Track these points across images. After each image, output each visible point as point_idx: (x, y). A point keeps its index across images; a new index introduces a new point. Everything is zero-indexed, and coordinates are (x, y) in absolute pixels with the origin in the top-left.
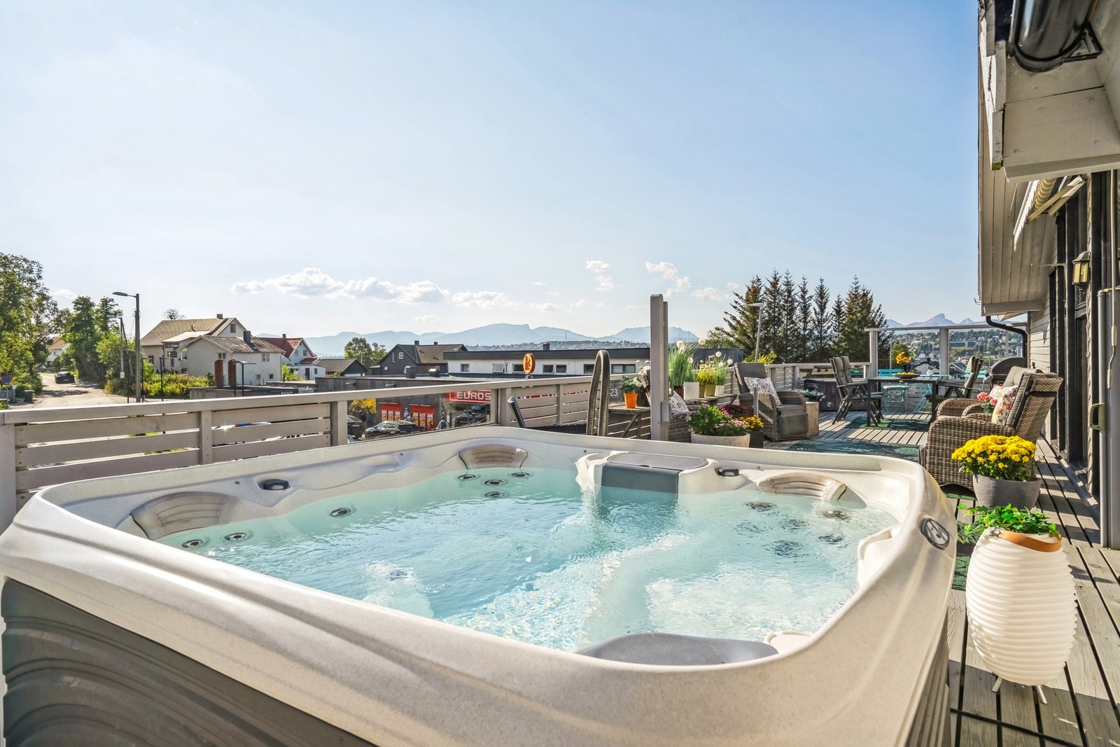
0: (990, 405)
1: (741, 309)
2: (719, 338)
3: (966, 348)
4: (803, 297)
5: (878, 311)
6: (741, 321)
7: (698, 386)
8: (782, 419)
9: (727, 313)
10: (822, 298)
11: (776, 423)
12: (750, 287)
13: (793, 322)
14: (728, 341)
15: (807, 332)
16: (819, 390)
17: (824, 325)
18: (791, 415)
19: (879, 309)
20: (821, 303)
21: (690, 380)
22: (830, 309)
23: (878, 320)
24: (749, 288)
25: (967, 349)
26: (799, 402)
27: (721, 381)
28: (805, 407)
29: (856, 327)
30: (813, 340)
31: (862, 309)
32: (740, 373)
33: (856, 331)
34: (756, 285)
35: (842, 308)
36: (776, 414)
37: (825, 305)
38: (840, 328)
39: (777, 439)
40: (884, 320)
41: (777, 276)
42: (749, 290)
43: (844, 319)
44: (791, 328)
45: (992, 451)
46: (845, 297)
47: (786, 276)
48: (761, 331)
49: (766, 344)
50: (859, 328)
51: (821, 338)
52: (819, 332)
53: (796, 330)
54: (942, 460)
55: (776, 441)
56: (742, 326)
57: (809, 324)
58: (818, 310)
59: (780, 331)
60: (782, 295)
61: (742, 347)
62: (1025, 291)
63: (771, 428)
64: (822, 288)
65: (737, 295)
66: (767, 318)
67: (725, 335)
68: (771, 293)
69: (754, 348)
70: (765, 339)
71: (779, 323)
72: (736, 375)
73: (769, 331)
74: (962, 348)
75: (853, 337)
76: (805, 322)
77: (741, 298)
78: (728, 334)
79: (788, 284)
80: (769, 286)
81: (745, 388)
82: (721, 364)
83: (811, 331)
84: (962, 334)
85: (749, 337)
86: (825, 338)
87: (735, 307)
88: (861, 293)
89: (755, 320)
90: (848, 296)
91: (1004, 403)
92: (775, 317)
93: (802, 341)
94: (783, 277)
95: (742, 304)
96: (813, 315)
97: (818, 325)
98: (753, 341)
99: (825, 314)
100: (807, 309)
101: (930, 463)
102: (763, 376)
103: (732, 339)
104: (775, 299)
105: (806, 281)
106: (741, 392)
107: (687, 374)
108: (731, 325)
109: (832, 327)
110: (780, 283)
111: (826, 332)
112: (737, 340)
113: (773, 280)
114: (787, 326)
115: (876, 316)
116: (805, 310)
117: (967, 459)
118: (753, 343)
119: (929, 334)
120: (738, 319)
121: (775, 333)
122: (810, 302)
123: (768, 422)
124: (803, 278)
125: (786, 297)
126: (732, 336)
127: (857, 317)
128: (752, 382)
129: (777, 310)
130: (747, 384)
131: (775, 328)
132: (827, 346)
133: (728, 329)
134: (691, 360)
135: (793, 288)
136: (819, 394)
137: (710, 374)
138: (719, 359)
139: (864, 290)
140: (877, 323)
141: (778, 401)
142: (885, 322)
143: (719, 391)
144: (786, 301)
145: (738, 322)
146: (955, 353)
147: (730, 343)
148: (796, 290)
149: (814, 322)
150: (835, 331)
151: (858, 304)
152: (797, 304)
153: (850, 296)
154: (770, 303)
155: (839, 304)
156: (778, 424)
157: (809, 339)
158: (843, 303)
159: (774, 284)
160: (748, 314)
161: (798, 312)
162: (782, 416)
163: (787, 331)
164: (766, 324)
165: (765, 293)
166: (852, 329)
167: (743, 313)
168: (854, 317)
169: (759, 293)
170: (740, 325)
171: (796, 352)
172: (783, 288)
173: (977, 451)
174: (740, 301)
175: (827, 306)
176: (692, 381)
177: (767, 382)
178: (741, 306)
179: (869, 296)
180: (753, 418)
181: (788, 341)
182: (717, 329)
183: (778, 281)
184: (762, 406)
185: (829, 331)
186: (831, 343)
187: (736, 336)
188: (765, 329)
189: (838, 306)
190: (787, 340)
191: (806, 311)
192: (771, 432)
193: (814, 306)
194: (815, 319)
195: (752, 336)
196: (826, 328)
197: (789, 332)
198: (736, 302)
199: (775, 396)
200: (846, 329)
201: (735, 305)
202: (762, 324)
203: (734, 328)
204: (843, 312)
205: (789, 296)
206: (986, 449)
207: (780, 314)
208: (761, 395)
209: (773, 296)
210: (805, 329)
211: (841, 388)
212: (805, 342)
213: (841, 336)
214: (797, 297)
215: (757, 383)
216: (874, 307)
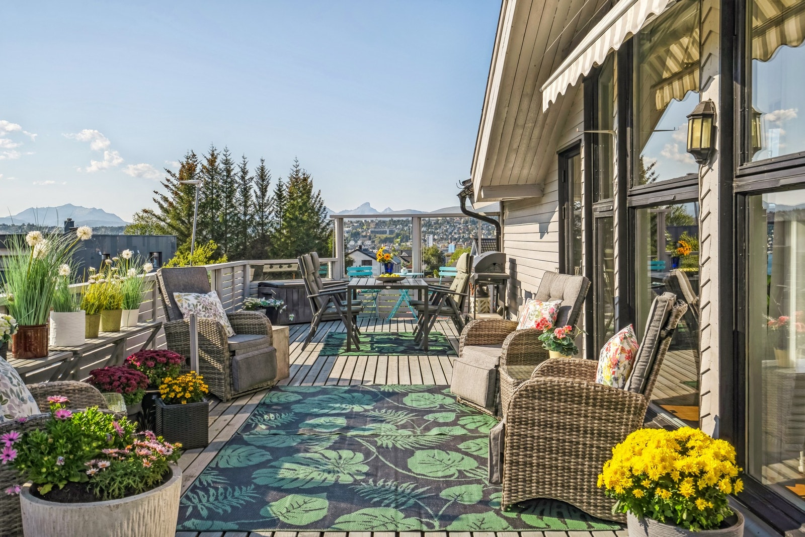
0: (555, 338)
1: (174, 188)
2: (147, 222)
3: (387, 235)
4: (243, 178)
5: (317, 197)
6: (174, 203)
7: (84, 316)
8: (237, 362)
9: (157, 193)
10: (263, 180)
11: (228, 371)
12: (185, 163)
13: (232, 206)
14: (158, 226)
15: (247, 218)
16: (278, 297)
17: (265, 210)
18: (250, 354)
19: (319, 194)
20: (262, 185)
21: (65, 307)
22: (271, 193)
23: (318, 206)
24: (182, 164)
25: (389, 236)
26: (262, 331)
27: (131, 302)
28: (272, 337)
29: (297, 213)
30: (254, 226)
31: (303, 194)
32: (166, 285)
33: (297, 217)
34: (191, 162)
35: (284, 192)
36: (227, 354)
37: (266, 188)
38: (282, 214)
39: (229, 396)
40: (323, 206)
41: (215, 153)
42: (183, 166)
43: (285, 204)
44: (231, 212)
45: (682, 474)
46: (286, 180)
47: (225, 153)
48: (198, 215)
49: (203, 230)
50: (300, 214)
51: (262, 224)
52: (260, 218)
53: (236, 215)
54: (531, 456)
55: (228, 401)
56: (175, 208)
57: (250, 209)
58: (259, 193)
59: (219, 216)
60: (220, 174)
61: (175, 233)
62: (516, 171)
63: (220, 379)
64: (263, 169)
65: (169, 172)
66: (204, 201)
67: (155, 219)
68: (208, 171)
69: (189, 235)
70: (202, 225)
71: (218, 207)
72: (160, 289)
73: (206, 216)
74: (385, 236)
75: (294, 223)
76: (246, 207)
77: (174, 175)
78: (159, 218)
79: (227, 162)
80: (206, 163)
81: (174, 312)
82: (132, 271)
83: (252, 216)
84: (384, 222)
85: (183, 222)
86: (266, 224)
87: (167, 186)
88: (302, 177)
89: (190, 202)
90: (289, 180)
91: (623, 350)
92: (213, 199)
93: (243, 227)
94: (221, 154)
95: (175, 182)
96: (254, 198)
97: (259, 210)
98: (189, 226)
99: (266, 198)
100: (248, 192)
101: (511, 463)
102: (204, 290)
103: (162, 224)
104: (212, 179)
105: (246, 160)
106: (169, 319)
107: (58, 294)
108: (161, 207)
109: (273, 213)
110: (218, 161)
111: (267, 218)
112: (169, 225)
113: (210, 157)
114: (226, 209)
115: (315, 201)
116: (245, 192)
117: (635, 492)
118: (188, 229)
119: (358, 222)
120: (171, 200)
121: (213, 218)
122: (250, 184)
123: (214, 368)
124: (243, 157)
125: (225, 178)
126: (164, 221)
127: (298, 203)
128: (187, 301)
129: (215, 191)
130: (179, 304)
131: (212, 212)
132: (268, 233)
133: (158, 212)
134: (65, 269)
135: (232, 167)
136: (278, 303)
137: (110, 292)
138: (128, 263)
139: (304, 174)
140: (316, 210)
141: (229, 330)
142: (324, 209)
143: (128, 321)
144: (225, 182)
145: (171, 204)
146: (379, 240)
147: (162, 229)
148: (236, 170)
149: (255, 207)
150: (277, 217)
151: (299, 188)
152: (236, 185)
153: (291, 180)
154: (207, 183)
155: (280, 187)
156: (231, 371)
157: (250, 226)
158: (284, 187)
159: (212, 162)
160: (182, 194)
161: (238, 194)
162: (238, 358)
163: (226, 215)
164: (203, 207)
165: (202, 171)
166: (294, 215)
167: (176, 194)
168: (295, 203)
169: (194, 170)
170: (173, 207)
171: (237, 239)
172: (222, 166)
173: (655, 475)
174: (172, 179)
175: (268, 189)
176: (70, 310)
177: (211, 299)
178: (174, 185)
179: (309, 180)
180: (189, 378)
181: (227, 227)
182: (145, 211)
183: (216, 158)
184: (204, 342)
185: (270, 217)
186: (273, 230)
187: (168, 221)
188: (202, 212)
189: (279, 190)
190: (226, 225)
191: (246, 194)
192: (220, 385)
193: (254, 189)
194: (256, 203)
195: (186, 221)
196: (268, 212)
197: (228, 217)
198: (168, 180)
199: (224, 322)
200: (288, 215)
201: (167, 183)
202: (199, 207)
203: (166, 211)
204: (284, 197)
205: (228, 176)
206: (669, 471)
207: (218, 196)
208: (202, 323)
209: (210, 175)
210: (245, 214)
211: (313, 298)
212: (245, 229)
213: (282, 222)
214: (236, 178)
215: (195, 302)
216: (314, 192)
